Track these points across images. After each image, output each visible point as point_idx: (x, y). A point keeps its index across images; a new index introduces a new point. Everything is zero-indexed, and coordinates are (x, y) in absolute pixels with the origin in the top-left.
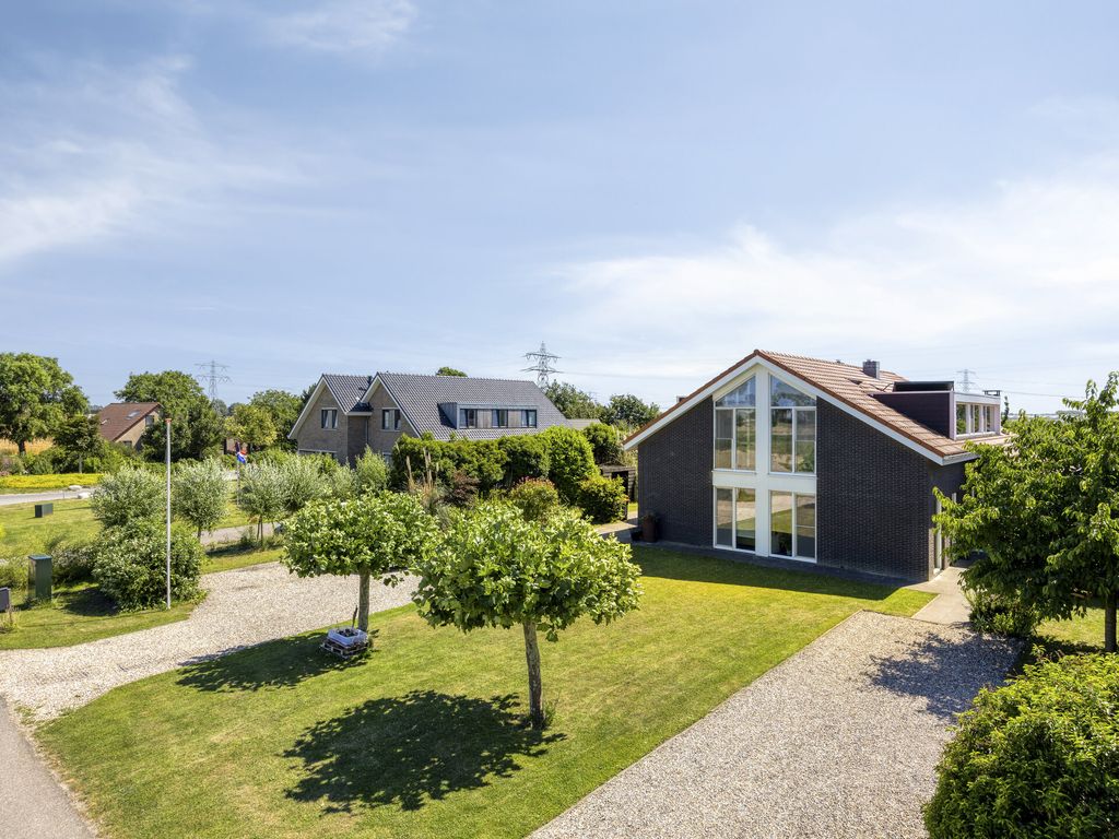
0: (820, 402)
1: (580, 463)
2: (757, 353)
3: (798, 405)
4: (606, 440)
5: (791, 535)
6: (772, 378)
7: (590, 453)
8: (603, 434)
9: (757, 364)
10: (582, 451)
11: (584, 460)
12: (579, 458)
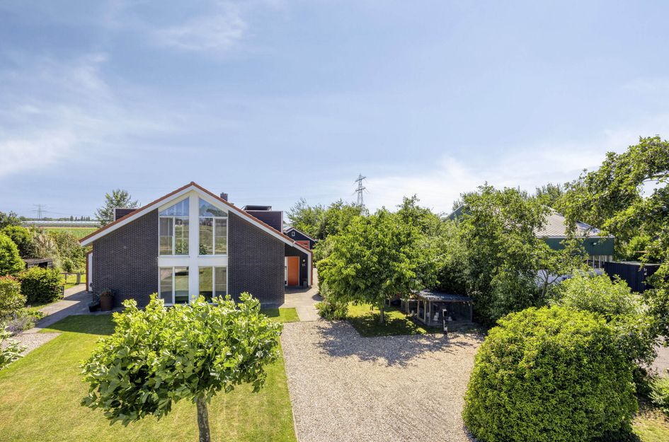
0: (231, 214)
1: (8, 259)
2: (193, 184)
3: (217, 216)
4: (24, 239)
5: (212, 292)
6: (200, 199)
7: (16, 251)
8: (21, 234)
9: (193, 190)
10: (9, 249)
11: (12, 255)
12: (7, 254)
